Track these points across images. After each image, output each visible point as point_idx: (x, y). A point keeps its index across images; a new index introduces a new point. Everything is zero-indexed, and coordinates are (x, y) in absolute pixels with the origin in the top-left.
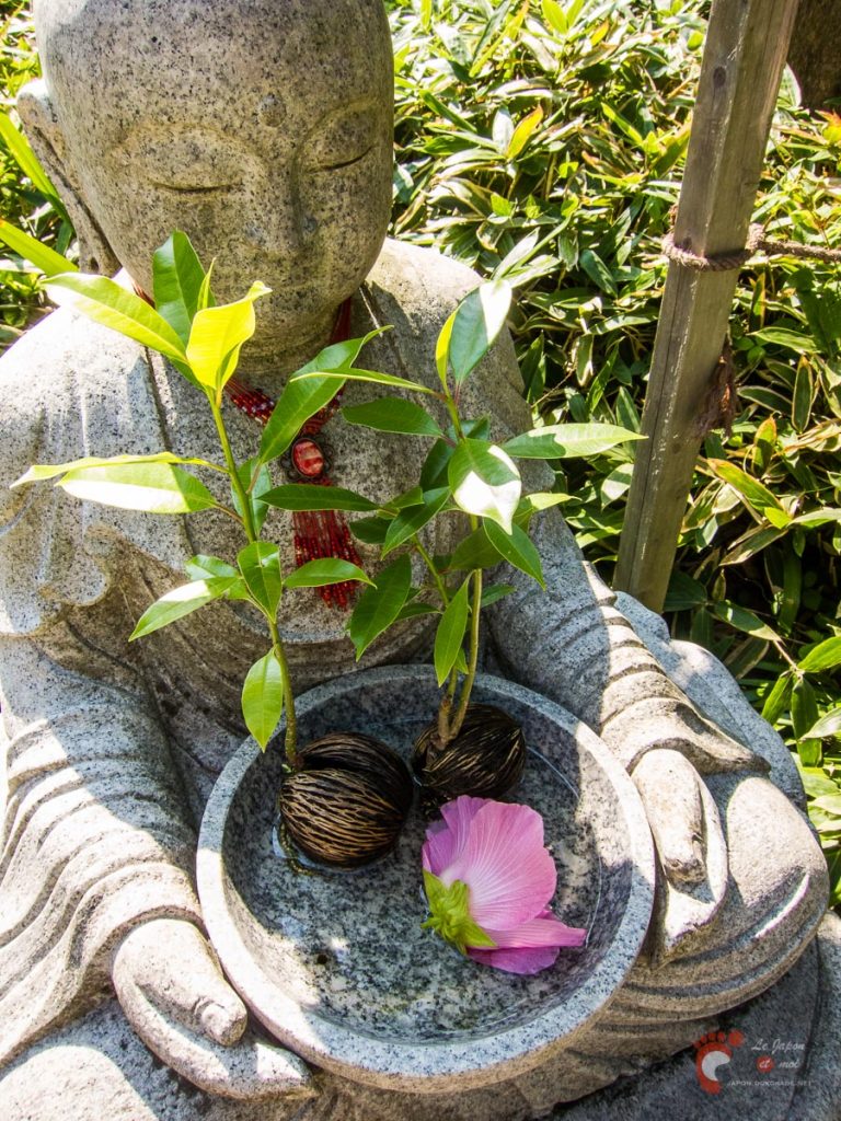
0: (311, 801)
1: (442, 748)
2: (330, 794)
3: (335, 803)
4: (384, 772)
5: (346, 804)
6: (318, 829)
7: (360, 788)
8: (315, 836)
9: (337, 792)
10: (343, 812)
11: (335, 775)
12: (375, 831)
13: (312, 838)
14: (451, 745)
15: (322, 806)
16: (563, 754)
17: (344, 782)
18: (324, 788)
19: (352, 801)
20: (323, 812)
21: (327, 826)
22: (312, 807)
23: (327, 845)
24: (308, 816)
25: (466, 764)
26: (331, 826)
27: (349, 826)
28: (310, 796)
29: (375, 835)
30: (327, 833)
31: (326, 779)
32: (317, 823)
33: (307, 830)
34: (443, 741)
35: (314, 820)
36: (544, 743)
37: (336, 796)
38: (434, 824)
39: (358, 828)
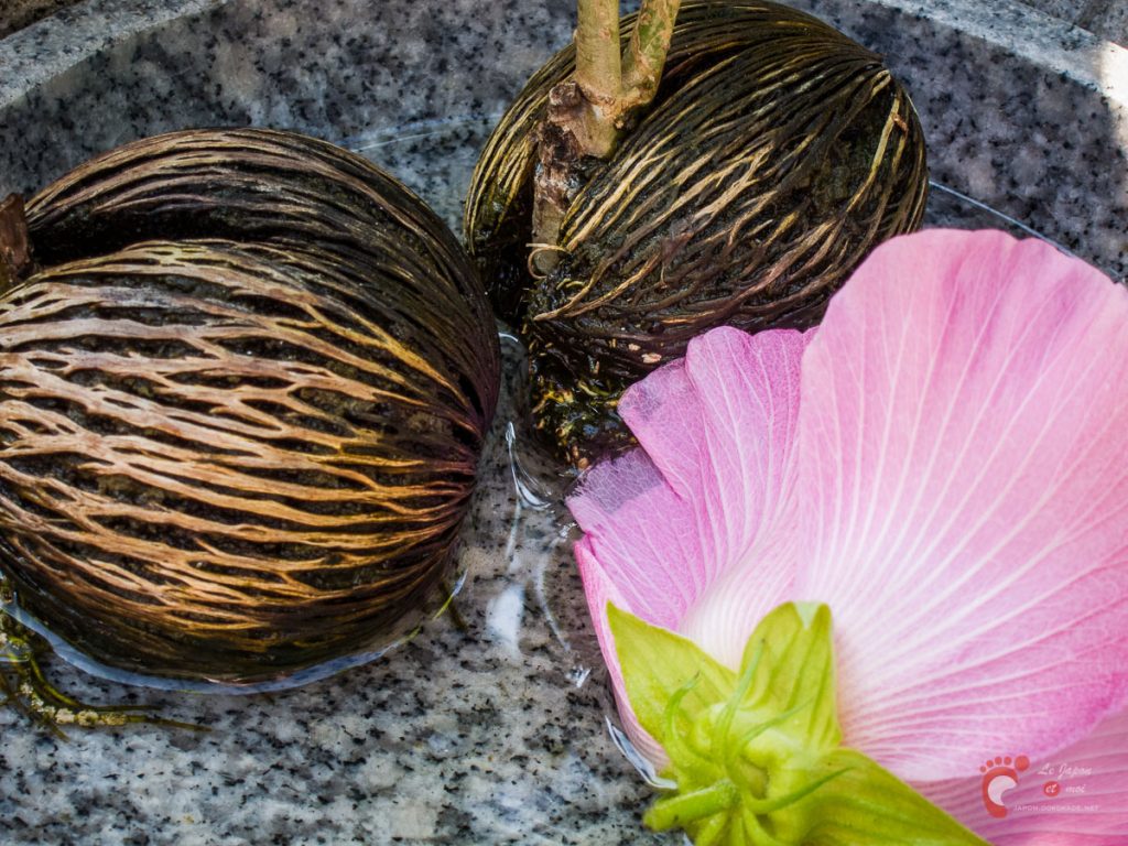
0: (86, 376)
1: (603, 146)
2: (169, 331)
3: (191, 363)
4: (379, 237)
5: (244, 363)
6: (133, 491)
7: (292, 293)
8: (119, 524)
9: (196, 318)
10: (233, 400)
11: (173, 258)
12: (382, 476)
13: (109, 540)
14: (634, 127)
15: (131, 384)
16: (1057, 173)
17: (219, 276)
18: (134, 314)
19: (264, 348)
20: (144, 412)
21: (171, 469)
22: (95, 398)
23: (176, 560)
24: (78, 440)
25: (713, 194)
26: (188, 464)
27: (270, 457)
28: (76, 358)
29: (380, 492)
30: (171, 501)
31: (136, 280)
32: (121, 464)
33: (84, 504)
34: (604, 114)
35: (110, 455)
36: (970, 150)
37: (193, 335)
38: (599, 475)
39: (305, 461)
